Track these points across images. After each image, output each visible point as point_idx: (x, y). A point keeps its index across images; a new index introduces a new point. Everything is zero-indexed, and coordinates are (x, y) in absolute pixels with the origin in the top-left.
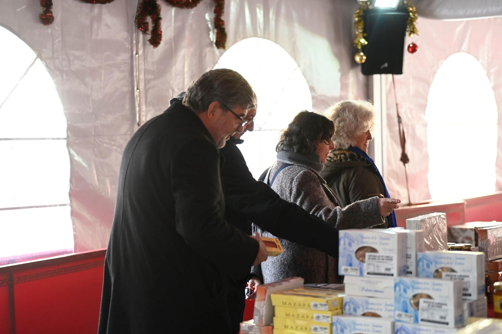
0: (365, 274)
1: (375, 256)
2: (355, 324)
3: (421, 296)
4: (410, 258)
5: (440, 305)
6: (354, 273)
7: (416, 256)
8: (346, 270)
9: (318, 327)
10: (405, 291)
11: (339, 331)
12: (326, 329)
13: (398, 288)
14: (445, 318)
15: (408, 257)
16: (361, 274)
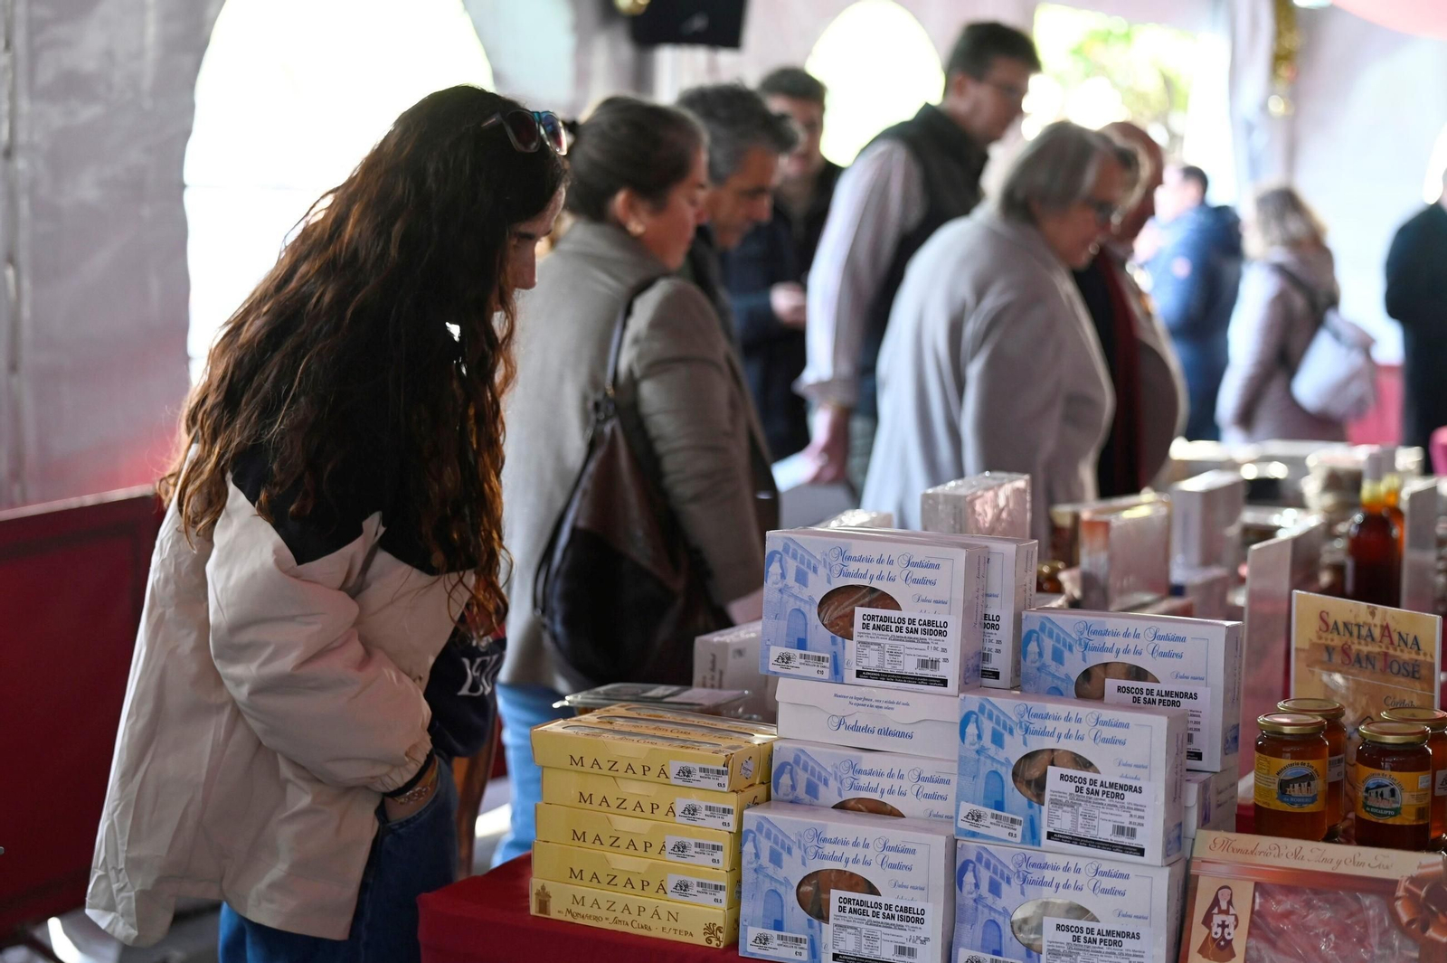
0: (850, 675)
1: (888, 619)
2: (819, 837)
3: (1053, 757)
4: (996, 627)
5: (1117, 791)
6: (811, 671)
7: (1018, 621)
8: (786, 659)
9: (690, 841)
10: (998, 740)
11: (765, 859)
12: (716, 848)
13: (971, 729)
14: (1132, 833)
15: (989, 623)
16: (837, 674)
